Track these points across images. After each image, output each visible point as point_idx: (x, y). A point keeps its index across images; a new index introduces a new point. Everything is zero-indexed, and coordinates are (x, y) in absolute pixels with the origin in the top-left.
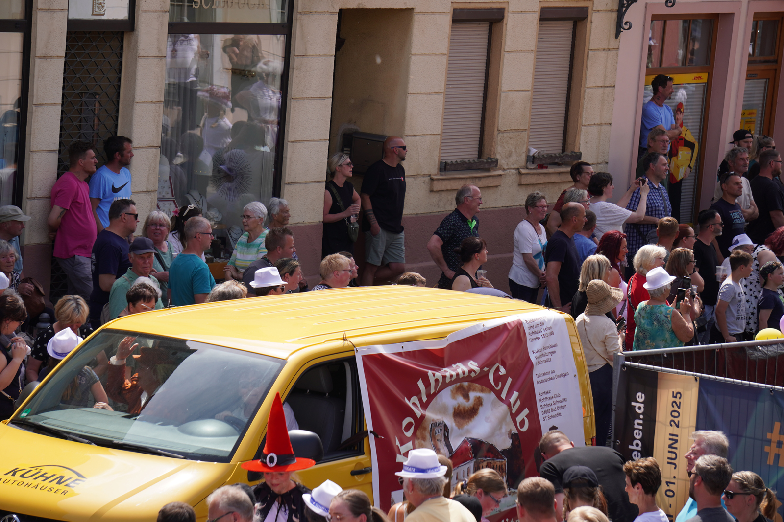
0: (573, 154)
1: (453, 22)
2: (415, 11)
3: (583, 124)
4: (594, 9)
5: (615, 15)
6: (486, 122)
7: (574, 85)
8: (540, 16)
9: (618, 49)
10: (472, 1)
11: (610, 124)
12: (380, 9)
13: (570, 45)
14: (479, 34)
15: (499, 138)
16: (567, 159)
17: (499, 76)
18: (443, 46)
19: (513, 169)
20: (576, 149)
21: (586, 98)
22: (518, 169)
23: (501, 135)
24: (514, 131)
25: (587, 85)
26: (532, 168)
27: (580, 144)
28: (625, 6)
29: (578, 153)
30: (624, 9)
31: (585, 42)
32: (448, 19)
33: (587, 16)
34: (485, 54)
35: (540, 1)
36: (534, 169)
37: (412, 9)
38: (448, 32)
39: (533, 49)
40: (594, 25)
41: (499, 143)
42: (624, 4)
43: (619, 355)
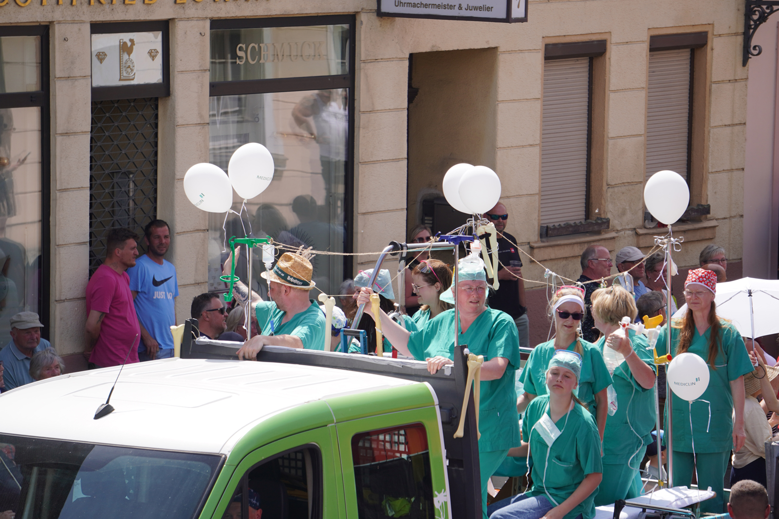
0: (700, 207)
1: (545, 60)
2: (500, 50)
3: (710, 171)
4: (715, 33)
5: (740, 39)
6: (593, 175)
7: (696, 125)
8: (650, 46)
9: (747, 79)
10: (567, 34)
11: (743, 169)
12: (458, 50)
13: (689, 78)
14: (577, 72)
15: (608, 193)
16: (693, 214)
17: (604, 121)
18: (536, 89)
19: (629, 230)
20: (703, 202)
21: (711, 140)
22: (635, 229)
23: (610, 190)
24: (626, 184)
25: (712, 125)
26: (651, 227)
27: (707, 195)
28: (753, 27)
29: (706, 207)
30: (751, 31)
31: (706, 74)
32: (540, 56)
33: (707, 42)
34: (586, 95)
35: (649, 29)
36: (654, 228)
37: (496, 48)
38: (540, 72)
39: (644, 86)
40: (715, 52)
41: (609, 200)
42: (751, 25)
43: (773, 446)
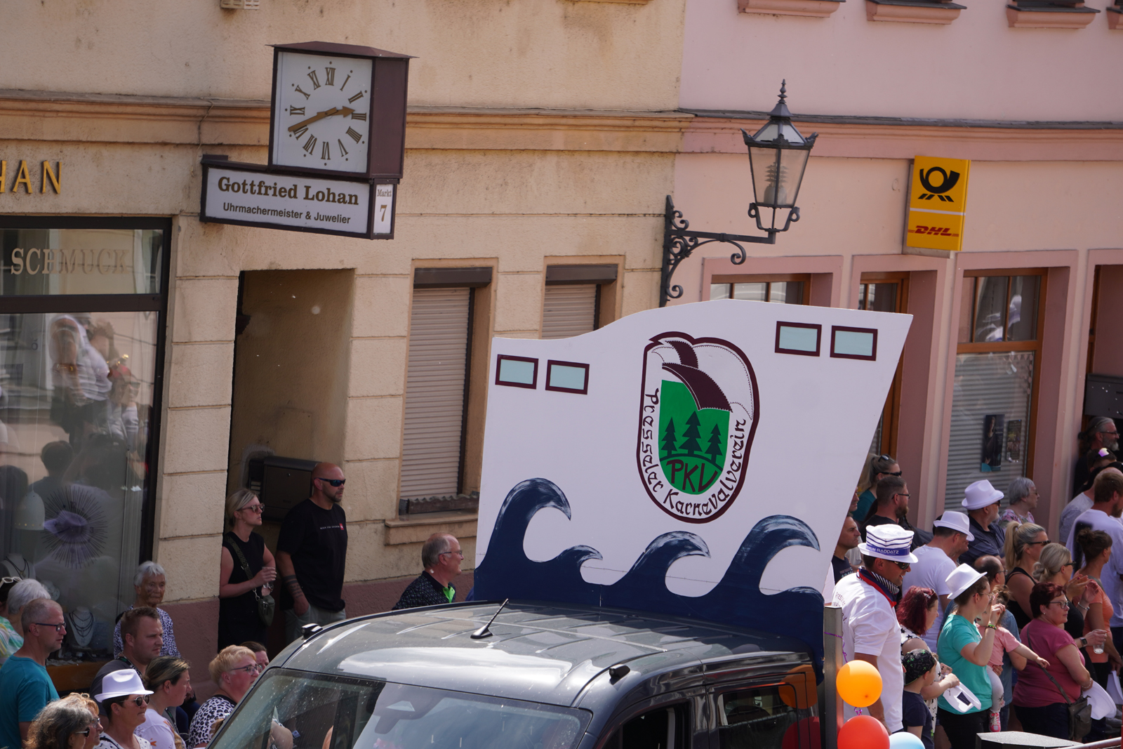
1: (414, 288)
2: (358, 272)
4: (627, 267)
5: (657, 276)
6: (469, 438)
8: (547, 278)
10: (443, 257)
12: (303, 270)
13: (593, 321)
14: (455, 306)
18: (401, 325)
28: (673, 262)
30: (671, 267)
32: (408, 283)
33: (616, 277)
34: (465, 335)
35: (545, 256)
37: (352, 270)
38: (408, 304)
39: (537, 327)
40: (626, 291)
42: (670, 260)
